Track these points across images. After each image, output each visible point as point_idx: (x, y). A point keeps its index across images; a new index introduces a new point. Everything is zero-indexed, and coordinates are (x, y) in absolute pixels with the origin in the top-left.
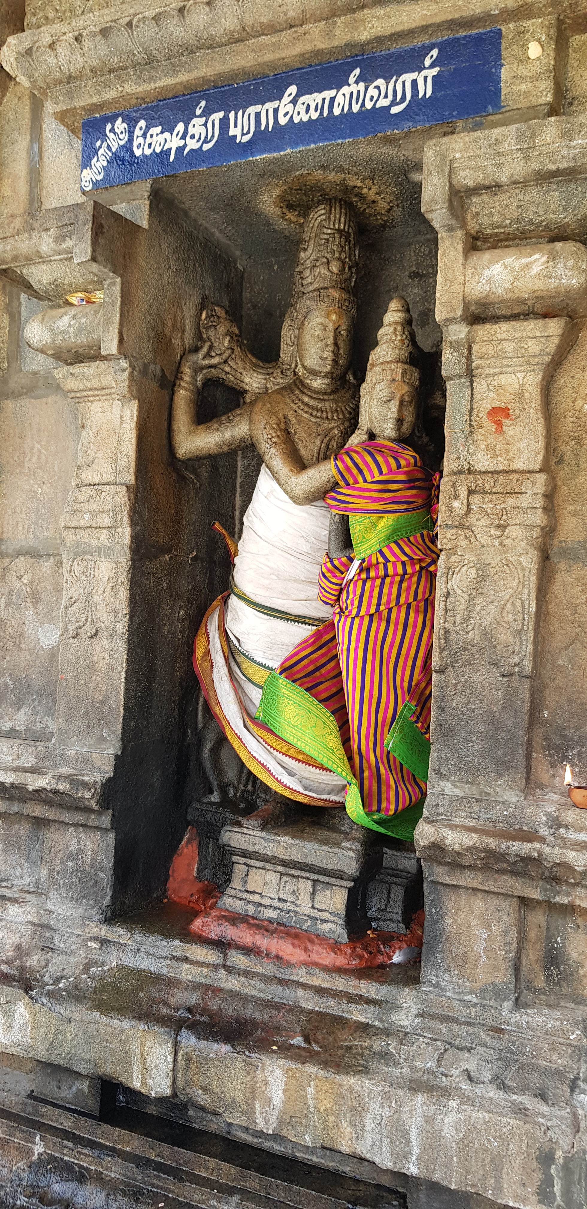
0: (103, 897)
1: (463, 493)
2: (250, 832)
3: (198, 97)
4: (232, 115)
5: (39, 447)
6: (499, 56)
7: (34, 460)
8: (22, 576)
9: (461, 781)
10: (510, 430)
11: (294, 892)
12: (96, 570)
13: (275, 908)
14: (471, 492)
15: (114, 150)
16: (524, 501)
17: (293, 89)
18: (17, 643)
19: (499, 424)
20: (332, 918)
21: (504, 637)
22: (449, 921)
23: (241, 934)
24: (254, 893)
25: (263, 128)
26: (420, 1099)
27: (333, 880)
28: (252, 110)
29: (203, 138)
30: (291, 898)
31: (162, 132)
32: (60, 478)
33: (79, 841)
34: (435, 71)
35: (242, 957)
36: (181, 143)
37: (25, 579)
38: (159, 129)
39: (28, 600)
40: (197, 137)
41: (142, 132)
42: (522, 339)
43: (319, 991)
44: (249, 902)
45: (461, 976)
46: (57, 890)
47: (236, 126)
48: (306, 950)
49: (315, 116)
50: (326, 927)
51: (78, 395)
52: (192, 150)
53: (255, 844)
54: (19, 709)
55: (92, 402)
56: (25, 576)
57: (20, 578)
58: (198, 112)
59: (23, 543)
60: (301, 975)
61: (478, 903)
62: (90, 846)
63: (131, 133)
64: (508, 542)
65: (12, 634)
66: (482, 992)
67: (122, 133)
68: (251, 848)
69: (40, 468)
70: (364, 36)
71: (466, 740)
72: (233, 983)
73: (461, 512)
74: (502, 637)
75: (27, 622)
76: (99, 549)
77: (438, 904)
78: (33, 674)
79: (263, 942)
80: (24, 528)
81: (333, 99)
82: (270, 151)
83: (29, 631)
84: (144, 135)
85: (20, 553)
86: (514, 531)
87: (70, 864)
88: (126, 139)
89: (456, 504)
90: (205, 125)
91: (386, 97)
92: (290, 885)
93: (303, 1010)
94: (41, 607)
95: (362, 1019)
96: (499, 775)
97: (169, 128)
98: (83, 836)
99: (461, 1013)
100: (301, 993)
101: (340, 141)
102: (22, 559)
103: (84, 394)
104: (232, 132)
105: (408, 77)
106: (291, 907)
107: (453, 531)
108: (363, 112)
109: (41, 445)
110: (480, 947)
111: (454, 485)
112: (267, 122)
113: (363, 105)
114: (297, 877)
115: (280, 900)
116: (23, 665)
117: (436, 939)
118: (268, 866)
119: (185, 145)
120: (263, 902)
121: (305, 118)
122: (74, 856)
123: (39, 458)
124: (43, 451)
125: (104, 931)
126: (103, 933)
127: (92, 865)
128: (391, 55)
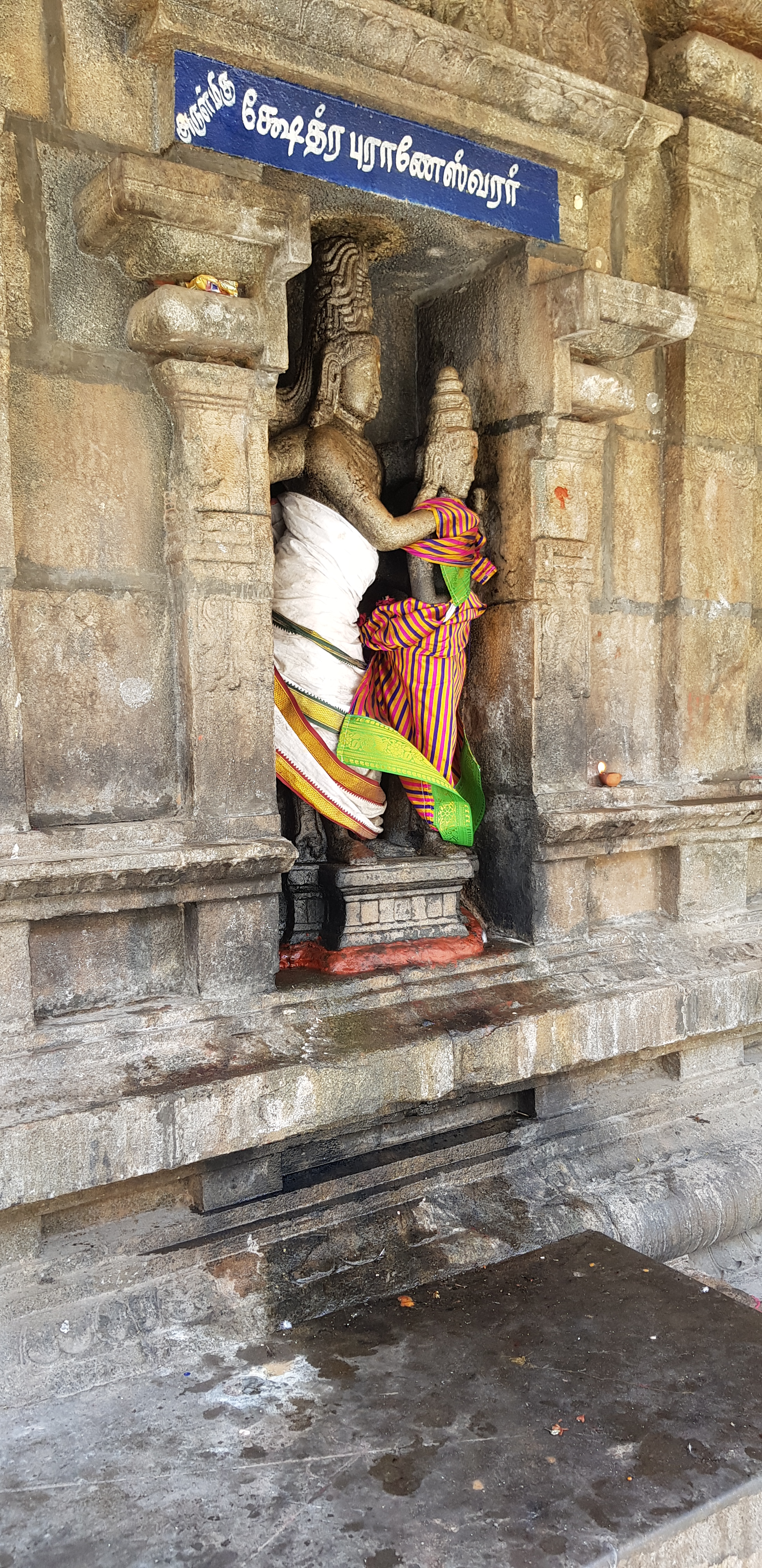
0: (269, 967)
1: (550, 554)
2: (370, 868)
3: (319, 98)
4: (353, 135)
5: (97, 447)
6: (556, 197)
7: (91, 463)
8: (85, 617)
9: (554, 782)
10: (570, 507)
11: (407, 912)
12: (235, 612)
13: (399, 930)
14: (555, 554)
15: (218, 108)
16: (584, 564)
17: (408, 139)
18: (89, 703)
19: (562, 500)
20: (449, 921)
21: (576, 668)
22: (550, 888)
23: (393, 957)
24: (370, 924)
25: (382, 166)
26: (615, 1001)
27: (445, 890)
28: (373, 141)
29: (323, 146)
30: (406, 917)
31: (278, 116)
32: (132, 492)
33: (237, 917)
34: (516, 185)
35: (415, 972)
36: (301, 140)
37: (91, 621)
38: (274, 111)
39: (99, 648)
40: (318, 142)
41: (253, 103)
42: (583, 438)
43: (485, 972)
44: (372, 933)
45: (559, 926)
46: (214, 977)
47: (357, 150)
48: (452, 950)
49: (429, 177)
50: (448, 929)
51: (193, 398)
52: (311, 153)
53: (377, 877)
54: (101, 787)
55: (206, 409)
56: (90, 617)
57: (81, 619)
58: (318, 114)
59: (85, 574)
60: (463, 968)
61: (567, 870)
62: (251, 917)
63: (240, 98)
64: (575, 595)
65: (79, 693)
66: (571, 934)
67: (227, 91)
68: (375, 882)
69: (101, 476)
70: (487, 130)
71: (556, 750)
72: (425, 993)
73: (551, 570)
74: (575, 668)
75: (99, 676)
76: (238, 587)
77: (543, 879)
78: (118, 740)
79: (415, 956)
80: (82, 554)
81: (443, 169)
82: (389, 193)
83: (104, 688)
84: (256, 108)
85: (80, 585)
86: (578, 586)
87: (229, 943)
88: (233, 101)
89: (547, 563)
90: (326, 131)
91: (483, 189)
92: (405, 905)
93: (484, 990)
94: (117, 658)
95: (520, 980)
96: (574, 772)
97: (287, 114)
98: (242, 909)
99: (566, 950)
100: (474, 979)
101: (449, 213)
102: (83, 594)
103: (203, 399)
104: (353, 154)
105: (501, 180)
106: (411, 924)
107: (543, 585)
108: (465, 193)
109: (100, 447)
110: (569, 901)
111: (544, 547)
112: (385, 160)
113: (466, 187)
114: (410, 897)
115: (398, 921)
116: (101, 731)
117: (543, 905)
118: (384, 895)
119: (304, 145)
120: (384, 928)
121: (420, 176)
122: (233, 935)
123: (98, 463)
124: (104, 454)
125: (283, 998)
126: (283, 1000)
127: (256, 938)
128: (486, 151)
